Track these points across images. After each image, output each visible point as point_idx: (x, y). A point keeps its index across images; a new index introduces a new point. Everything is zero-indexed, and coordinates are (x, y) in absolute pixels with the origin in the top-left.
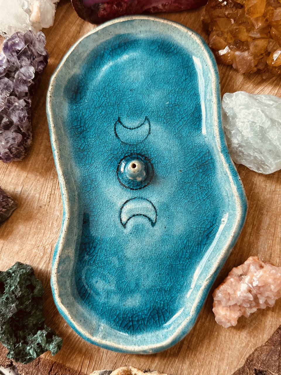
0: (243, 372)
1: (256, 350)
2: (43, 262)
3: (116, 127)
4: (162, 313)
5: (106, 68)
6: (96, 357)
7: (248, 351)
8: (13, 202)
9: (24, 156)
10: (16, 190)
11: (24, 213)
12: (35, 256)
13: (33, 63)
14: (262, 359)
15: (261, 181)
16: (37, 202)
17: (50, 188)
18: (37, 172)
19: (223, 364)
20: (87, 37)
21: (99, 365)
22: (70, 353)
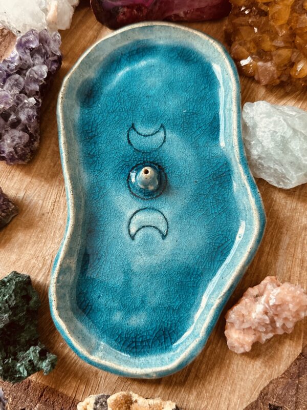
0: (256, 407)
1: (271, 382)
2: (42, 274)
3: (130, 134)
4: (169, 334)
5: (121, 74)
6: (92, 382)
7: (263, 383)
8: (13, 206)
9: (29, 159)
10: (18, 196)
11: (25, 220)
12: (34, 267)
13: (47, 62)
14: (277, 393)
15: (282, 197)
16: (39, 209)
17: (54, 195)
18: (42, 177)
19: (234, 396)
20: (105, 40)
22: (64, 377)
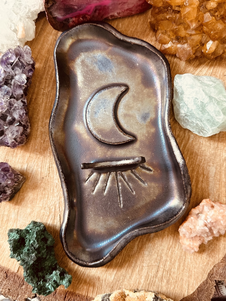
0: (207, 283)
1: (214, 266)
2: (50, 219)
6: (97, 284)
7: (209, 268)
8: (22, 177)
9: (26, 142)
10: (23, 167)
11: (31, 184)
12: (44, 215)
13: (24, 71)
14: (220, 272)
16: (39, 174)
17: (48, 163)
18: (37, 152)
19: (191, 279)
21: (100, 290)
22: (78, 284)
